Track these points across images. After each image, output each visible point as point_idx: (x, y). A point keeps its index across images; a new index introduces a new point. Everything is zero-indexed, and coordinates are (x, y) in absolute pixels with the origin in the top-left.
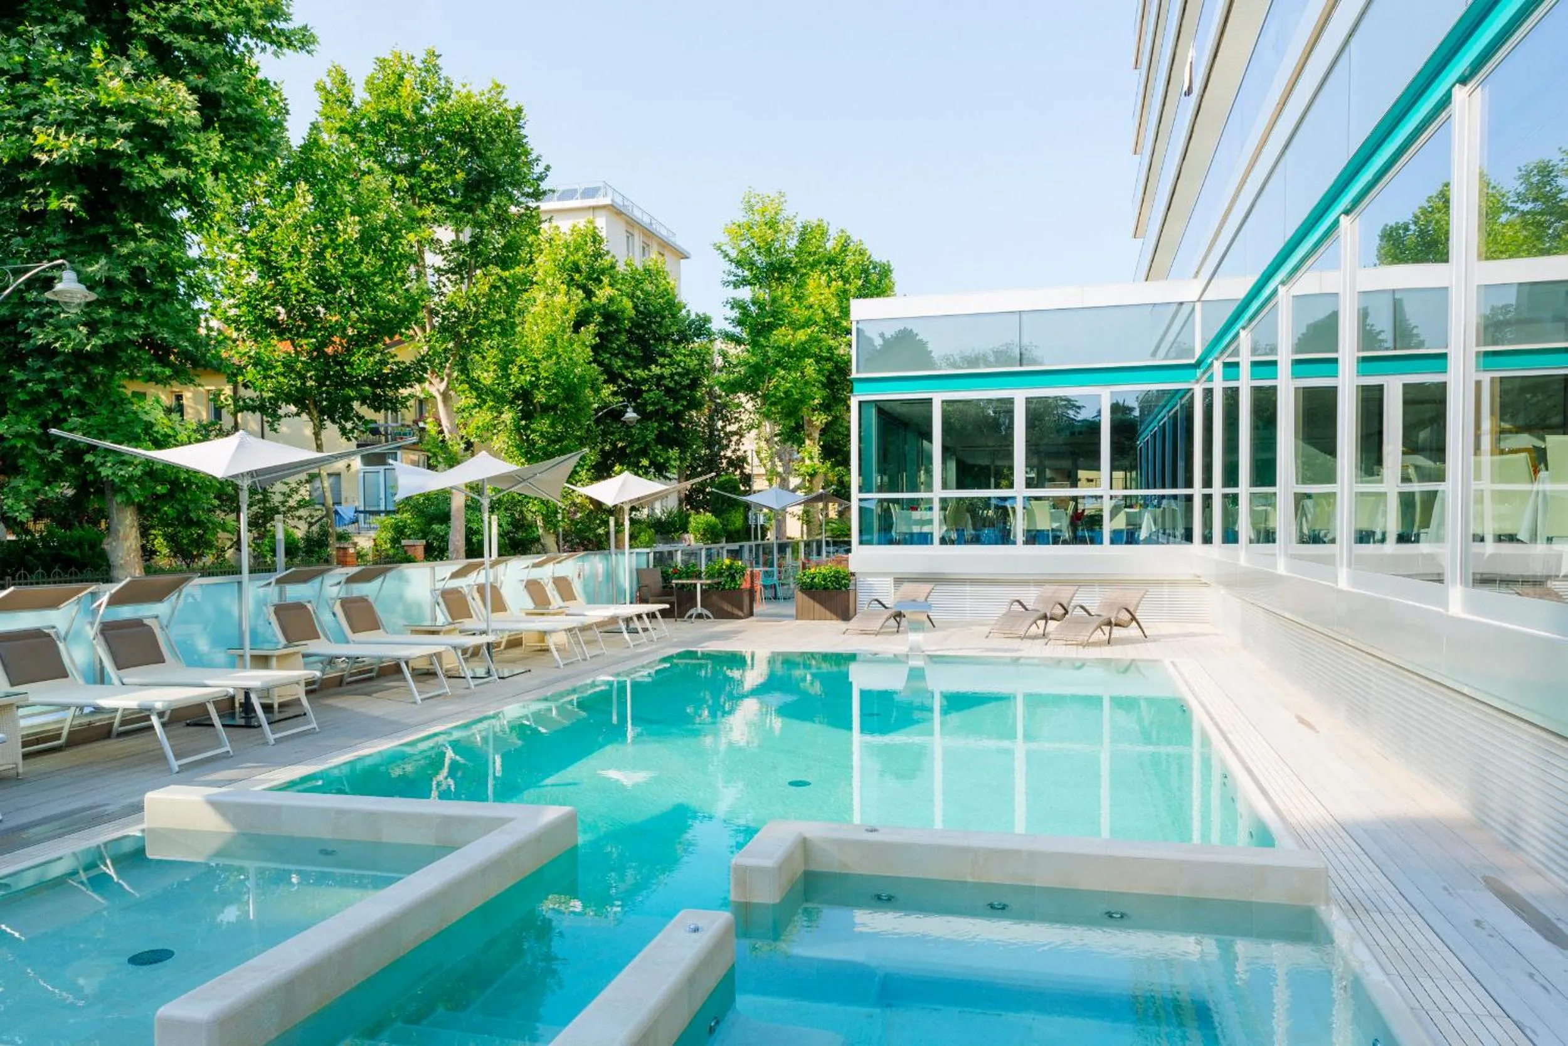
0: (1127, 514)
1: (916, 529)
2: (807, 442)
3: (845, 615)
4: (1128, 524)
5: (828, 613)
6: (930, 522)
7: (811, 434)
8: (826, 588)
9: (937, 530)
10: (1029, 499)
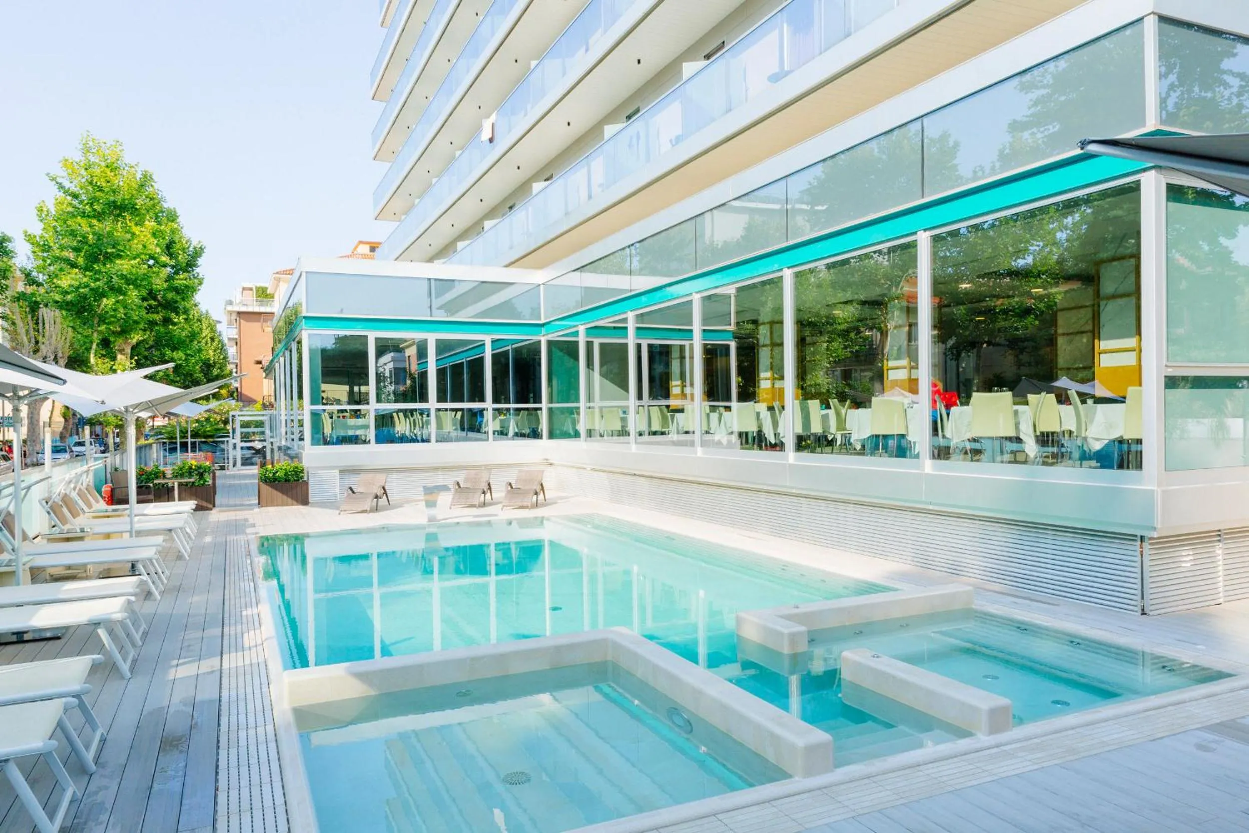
0: (501, 420)
1: (351, 433)
2: (119, 357)
3: (304, 500)
4: (501, 427)
5: (290, 500)
6: (367, 427)
7: (124, 350)
8: (287, 481)
9: (371, 434)
10: (439, 410)
